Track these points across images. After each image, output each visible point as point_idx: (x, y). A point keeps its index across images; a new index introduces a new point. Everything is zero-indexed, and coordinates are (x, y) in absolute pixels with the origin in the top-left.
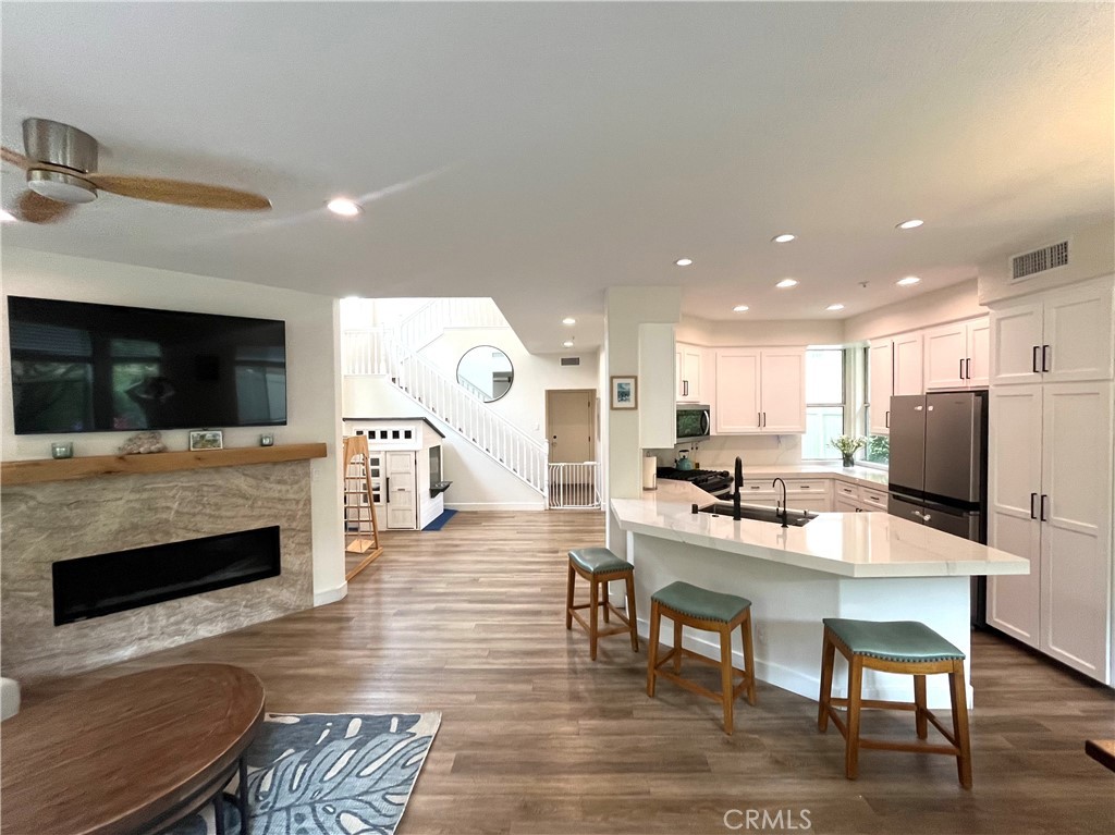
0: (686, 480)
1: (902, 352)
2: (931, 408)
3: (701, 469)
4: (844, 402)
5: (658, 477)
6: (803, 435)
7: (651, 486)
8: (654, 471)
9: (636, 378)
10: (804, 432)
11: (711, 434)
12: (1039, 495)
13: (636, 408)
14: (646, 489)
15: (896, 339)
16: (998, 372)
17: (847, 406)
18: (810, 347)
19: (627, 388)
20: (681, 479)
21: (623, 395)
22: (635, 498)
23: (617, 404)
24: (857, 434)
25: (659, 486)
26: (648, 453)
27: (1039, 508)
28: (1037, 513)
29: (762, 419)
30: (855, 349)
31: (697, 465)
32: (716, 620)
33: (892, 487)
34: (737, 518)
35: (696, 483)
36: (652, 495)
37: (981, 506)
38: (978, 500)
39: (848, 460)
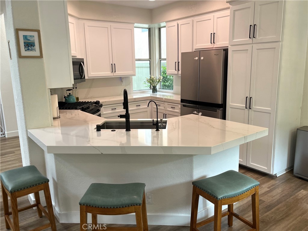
0: (76, 109)
1: (182, 29)
2: (202, 58)
3: (80, 100)
4: (150, 58)
5: (60, 109)
6: (133, 77)
7: (56, 116)
8: (57, 105)
9: (38, 32)
10: (134, 75)
11: (86, 78)
12: (249, 97)
13: (41, 56)
14: (54, 118)
15: (180, 22)
16: (233, 38)
17: (152, 60)
18: (136, 25)
19: (32, 39)
20: (72, 109)
21: (29, 45)
22: (48, 127)
23: (24, 53)
24: (157, 75)
25: (61, 115)
26: (53, 91)
27: (249, 103)
28: (248, 106)
29: (113, 68)
30: (155, 28)
31: (77, 99)
32: (132, 205)
33: (182, 101)
34: (128, 129)
35: (83, 110)
36: (57, 122)
37: (223, 106)
38: (222, 103)
39: (154, 90)
